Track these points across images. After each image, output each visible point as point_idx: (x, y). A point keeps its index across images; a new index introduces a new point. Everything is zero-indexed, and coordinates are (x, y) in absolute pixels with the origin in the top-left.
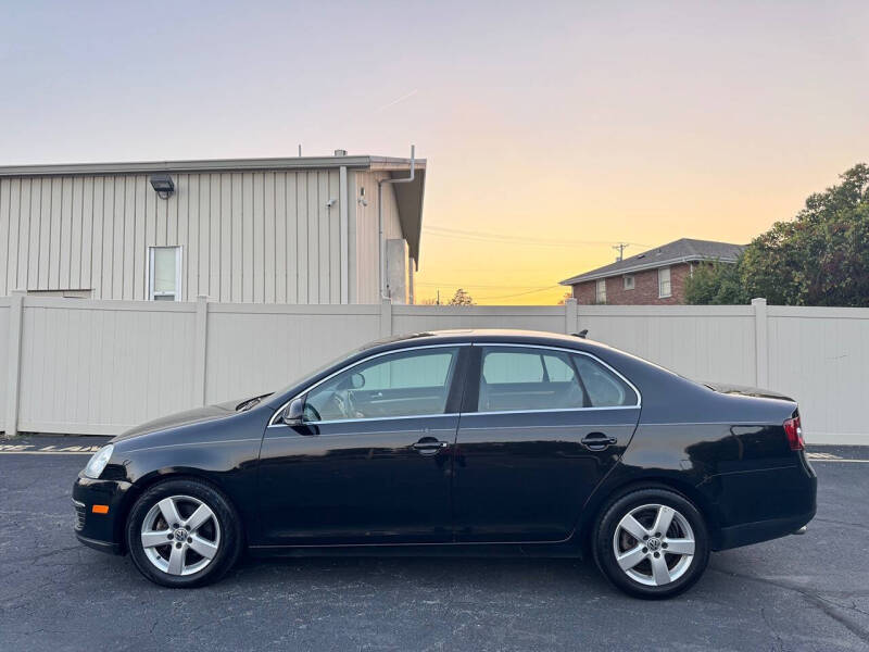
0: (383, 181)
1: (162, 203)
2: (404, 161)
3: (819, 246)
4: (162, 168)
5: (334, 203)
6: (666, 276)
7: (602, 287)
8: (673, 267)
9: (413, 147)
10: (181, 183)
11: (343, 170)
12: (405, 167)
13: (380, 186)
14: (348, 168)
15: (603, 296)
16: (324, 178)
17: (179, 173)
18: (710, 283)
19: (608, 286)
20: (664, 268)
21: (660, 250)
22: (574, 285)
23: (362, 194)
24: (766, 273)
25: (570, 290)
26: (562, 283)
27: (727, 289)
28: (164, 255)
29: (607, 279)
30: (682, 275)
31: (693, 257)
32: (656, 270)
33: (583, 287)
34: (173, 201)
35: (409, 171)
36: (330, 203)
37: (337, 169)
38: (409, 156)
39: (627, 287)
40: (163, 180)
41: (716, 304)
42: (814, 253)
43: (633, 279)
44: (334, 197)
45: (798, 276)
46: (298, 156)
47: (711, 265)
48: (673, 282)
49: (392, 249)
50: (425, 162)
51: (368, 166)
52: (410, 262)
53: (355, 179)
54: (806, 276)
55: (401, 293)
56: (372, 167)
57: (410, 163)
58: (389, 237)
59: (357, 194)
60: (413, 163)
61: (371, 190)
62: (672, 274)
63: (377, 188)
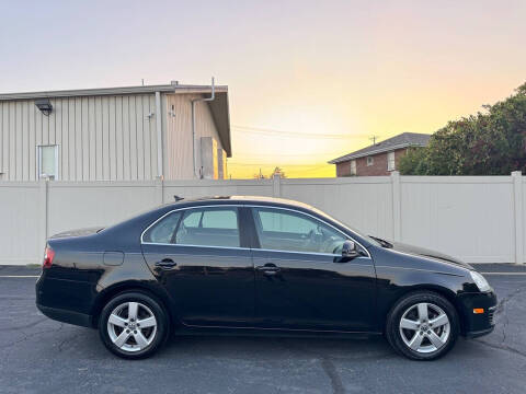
0: (195, 100)
1: (45, 118)
2: (207, 87)
3: (470, 135)
4: (44, 96)
5: (152, 115)
6: (392, 157)
7: (354, 164)
8: (396, 151)
9: (213, 78)
10: (56, 105)
11: (158, 94)
12: (209, 91)
13: (193, 103)
14: (161, 93)
15: (354, 171)
16: (146, 99)
17: (56, 98)
18: (413, 161)
19: (357, 164)
20: (391, 151)
21: (390, 140)
22: (337, 163)
24: (440, 154)
26: (329, 163)
28: (48, 151)
29: (357, 159)
30: (402, 155)
31: (406, 145)
32: (386, 153)
33: (342, 165)
34: (52, 116)
35: (210, 94)
36: (149, 115)
37: (154, 93)
38: (210, 84)
39: (369, 164)
40: (45, 103)
42: (467, 141)
43: (372, 160)
44: (152, 111)
45: (457, 156)
47: (415, 149)
48: (396, 160)
49: (204, 143)
50: (226, 88)
51: (173, 92)
52: (219, 151)
53: (166, 100)
54: (463, 156)
55: (210, 171)
56: (176, 92)
57: (211, 89)
58: (204, 136)
59: (167, 109)
60: (213, 88)
61: (183, 106)
62: (396, 155)
63: (191, 105)
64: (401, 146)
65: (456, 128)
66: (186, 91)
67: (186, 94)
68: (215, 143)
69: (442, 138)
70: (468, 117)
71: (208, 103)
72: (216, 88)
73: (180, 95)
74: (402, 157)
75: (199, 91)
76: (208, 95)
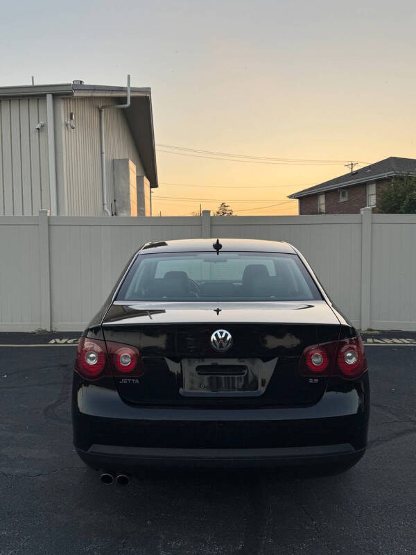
0: (103, 107)
2: (121, 89)
5: (42, 126)
6: (372, 190)
7: (322, 200)
8: (378, 182)
9: (129, 76)
11: (49, 97)
12: (122, 94)
13: (100, 111)
14: (55, 96)
15: (323, 208)
16: (33, 105)
18: (399, 195)
19: (326, 199)
20: (371, 183)
21: (369, 167)
22: (300, 198)
23: (71, 119)
25: (297, 201)
26: (290, 197)
27: (410, 200)
29: (326, 193)
30: (385, 188)
31: (391, 174)
32: (364, 185)
33: (307, 199)
35: (125, 99)
36: (38, 126)
37: (45, 95)
38: (126, 85)
39: (342, 200)
41: (401, 213)
43: (347, 194)
44: (42, 121)
46: (31, 84)
47: (402, 179)
48: (378, 195)
49: (118, 168)
50: (148, 90)
52: (139, 178)
53: (62, 106)
55: (126, 206)
56: (75, 94)
57: (126, 91)
58: (117, 157)
59: (63, 118)
60: (129, 91)
61: (87, 114)
62: (377, 188)
63: (97, 113)
64: (386, 175)
66: (89, 94)
67: (90, 98)
68: (133, 168)
71: (123, 109)
72: (133, 90)
73: (83, 99)
74: (386, 189)
75: (108, 94)
76: (122, 100)
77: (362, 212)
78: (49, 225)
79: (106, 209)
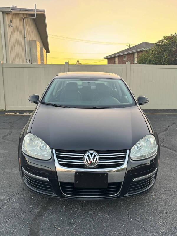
0: (25, 18)
2: (32, 10)
6: (136, 55)
8: (138, 52)
9: (35, 4)
11: (1, 13)
12: (33, 12)
13: (24, 20)
14: (3, 12)
18: (145, 58)
19: (118, 59)
20: (135, 53)
22: (108, 58)
23: (11, 22)
24: (158, 54)
25: (107, 60)
26: (104, 58)
29: (118, 56)
31: (143, 49)
32: (133, 53)
33: (111, 59)
38: (34, 9)
39: (124, 59)
43: (126, 57)
47: (147, 51)
48: (138, 57)
49: (32, 44)
50: (44, 11)
51: (11, 12)
52: (41, 49)
53: (7, 17)
54: (169, 55)
55: (36, 60)
56: (12, 12)
57: (34, 11)
58: (32, 40)
59: (7, 22)
60: (35, 11)
61: (18, 21)
62: (138, 55)
63: (22, 20)
64: (141, 50)
65: (167, 40)
66: (18, 12)
67: (19, 14)
68: (39, 45)
69: (159, 45)
70: (174, 34)
71: (34, 19)
72: (37, 11)
73: (16, 14)
74: (141, 55)
75: (27, 12)
76: (33, 15)
77: (127, 64)
78: (2, 67)
79: (27, 61)
